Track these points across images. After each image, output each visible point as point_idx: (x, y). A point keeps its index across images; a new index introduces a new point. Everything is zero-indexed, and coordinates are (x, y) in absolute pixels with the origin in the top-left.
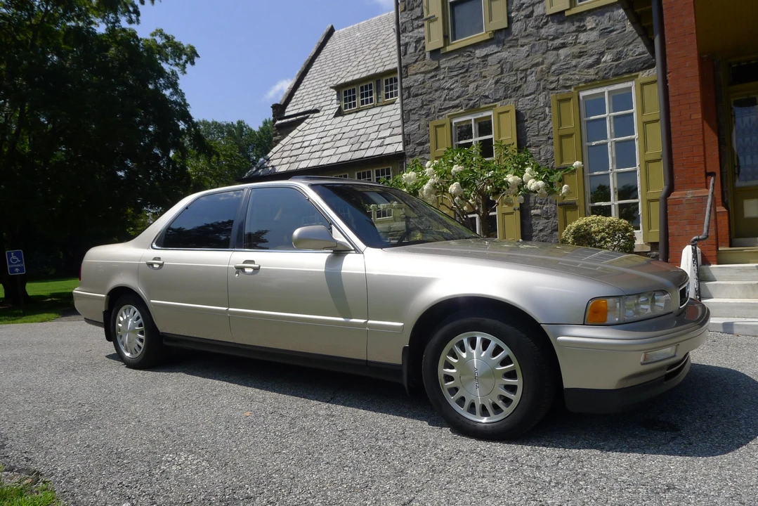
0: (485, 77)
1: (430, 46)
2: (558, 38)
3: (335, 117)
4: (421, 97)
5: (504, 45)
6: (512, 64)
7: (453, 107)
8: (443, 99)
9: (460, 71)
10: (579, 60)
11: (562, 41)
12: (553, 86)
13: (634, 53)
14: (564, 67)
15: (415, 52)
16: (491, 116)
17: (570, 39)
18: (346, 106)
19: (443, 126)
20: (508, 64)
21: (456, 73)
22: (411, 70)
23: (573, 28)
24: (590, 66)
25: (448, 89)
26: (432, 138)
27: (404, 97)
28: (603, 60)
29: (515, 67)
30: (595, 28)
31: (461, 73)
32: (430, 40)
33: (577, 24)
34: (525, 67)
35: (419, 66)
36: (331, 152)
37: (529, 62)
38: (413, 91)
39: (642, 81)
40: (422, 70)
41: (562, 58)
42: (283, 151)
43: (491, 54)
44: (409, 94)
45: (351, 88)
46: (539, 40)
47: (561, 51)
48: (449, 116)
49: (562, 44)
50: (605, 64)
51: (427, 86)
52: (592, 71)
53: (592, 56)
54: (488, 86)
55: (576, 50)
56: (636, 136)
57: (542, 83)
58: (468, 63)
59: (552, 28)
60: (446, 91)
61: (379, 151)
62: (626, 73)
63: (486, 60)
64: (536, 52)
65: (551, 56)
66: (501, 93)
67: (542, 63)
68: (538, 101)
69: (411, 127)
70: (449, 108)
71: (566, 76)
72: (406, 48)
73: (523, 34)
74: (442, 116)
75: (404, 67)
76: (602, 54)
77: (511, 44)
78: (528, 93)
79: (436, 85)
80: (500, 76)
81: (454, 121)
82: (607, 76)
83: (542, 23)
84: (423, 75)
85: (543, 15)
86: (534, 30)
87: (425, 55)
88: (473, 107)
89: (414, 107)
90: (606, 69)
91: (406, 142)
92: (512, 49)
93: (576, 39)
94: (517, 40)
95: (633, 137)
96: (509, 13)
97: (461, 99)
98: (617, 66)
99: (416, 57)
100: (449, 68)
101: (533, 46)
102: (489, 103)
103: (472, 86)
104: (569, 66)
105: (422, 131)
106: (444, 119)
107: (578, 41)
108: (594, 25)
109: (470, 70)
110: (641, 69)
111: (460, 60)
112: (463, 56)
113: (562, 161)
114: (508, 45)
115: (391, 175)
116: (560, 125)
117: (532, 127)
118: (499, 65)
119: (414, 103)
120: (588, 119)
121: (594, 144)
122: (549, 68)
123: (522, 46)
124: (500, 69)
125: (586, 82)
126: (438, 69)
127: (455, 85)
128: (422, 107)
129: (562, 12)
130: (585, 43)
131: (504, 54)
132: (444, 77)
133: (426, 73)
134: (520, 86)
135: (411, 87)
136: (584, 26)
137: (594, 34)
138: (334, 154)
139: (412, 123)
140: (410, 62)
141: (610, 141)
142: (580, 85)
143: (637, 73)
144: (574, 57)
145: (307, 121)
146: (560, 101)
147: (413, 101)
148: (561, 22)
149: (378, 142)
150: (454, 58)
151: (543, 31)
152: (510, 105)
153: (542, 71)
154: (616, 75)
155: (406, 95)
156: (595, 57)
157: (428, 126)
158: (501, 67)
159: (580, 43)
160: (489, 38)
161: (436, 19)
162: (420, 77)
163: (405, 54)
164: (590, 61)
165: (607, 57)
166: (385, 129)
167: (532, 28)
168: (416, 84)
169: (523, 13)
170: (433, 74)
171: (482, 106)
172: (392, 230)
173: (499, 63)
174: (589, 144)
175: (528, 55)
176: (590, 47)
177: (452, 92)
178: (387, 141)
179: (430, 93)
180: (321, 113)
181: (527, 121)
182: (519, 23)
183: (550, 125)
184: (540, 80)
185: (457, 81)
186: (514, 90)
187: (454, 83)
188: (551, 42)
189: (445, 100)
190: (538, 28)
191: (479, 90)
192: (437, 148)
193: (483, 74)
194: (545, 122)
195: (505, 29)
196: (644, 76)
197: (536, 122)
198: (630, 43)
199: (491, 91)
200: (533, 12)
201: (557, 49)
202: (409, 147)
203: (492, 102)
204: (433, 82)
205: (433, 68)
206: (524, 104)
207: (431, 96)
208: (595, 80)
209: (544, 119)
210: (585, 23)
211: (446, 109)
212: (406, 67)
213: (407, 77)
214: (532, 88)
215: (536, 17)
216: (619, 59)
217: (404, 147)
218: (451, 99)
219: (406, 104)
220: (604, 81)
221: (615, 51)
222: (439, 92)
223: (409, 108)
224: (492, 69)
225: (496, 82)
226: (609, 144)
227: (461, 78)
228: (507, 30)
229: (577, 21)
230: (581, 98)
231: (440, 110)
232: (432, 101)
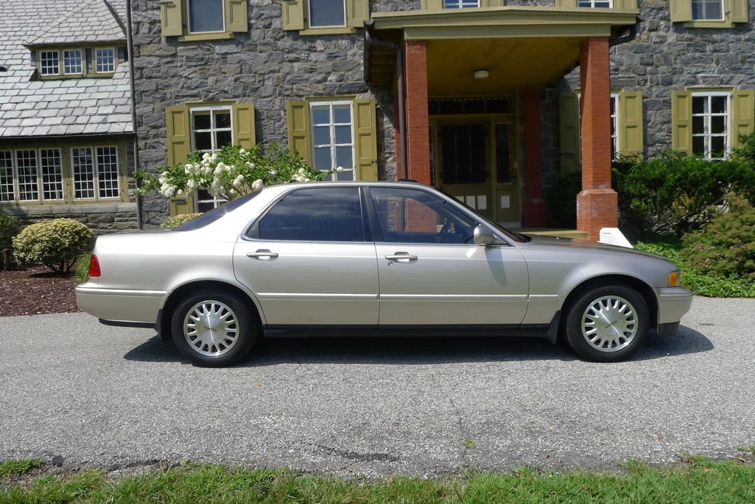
0: (225, 73)
1: (166, 32)
2: (292, 52)
3: (31, 80)
4: (156, 80)
5: (243, 47)
6: (251, 66)
7: (191, 96)
8: (180, 86)
9: (199, 63)
10: (309, 75)
11: (296, 56)
12: (288, 93)
13: (353, 78)
14: (299, 78)
15: (149, 33)
16: (229, 110)
17: (303, 56)
18: (44, 71)
19: (181, 112)
20: (247, 65)
21: (194, 64)
22: (144, 51)
23: (306, 47)
24: (319, 82)
25: (186, 77)
26: (169, 122)
27: (136, 77)
28: (329, 79)
29: (254, 70)
30: (323, 51)
31: (200, 65)
32: (166, 25)
33: (309, 44)
34: (263, 72)
35: (154, 49)
36: (37, 121)
37: (266, 69)
38: (146, 72)
39: (359, 102)
40: (158, 53)
41: (296, 70)
43: (231, 53)
44: (141, 74)
45: (52, 51)
46: (276, 50)
47: (295, 64)
48: (186, 104)
49: (296, 58)
50: (330, 83)
51: (163, 70)
52: (320, 86)
53: (320, 73)
54: (228, 83)
55: (307, 65)
56: (353, 144)
57: (278, 88)
58: (207, 57)
59: (287, 42)
60: (184, 79)
61: (102, 129)
62: (347, 93)
63: (226, 58)
64: (273, 60)
65: (286, 67)
66: (240, 91)
67: (279, 71)
68: (274, 103)
69: (143, 109)
70: (187, 96)
71: (299, 86)
72: (138, 27)
73: (262, 41)
74: (179, 102)
75: (136, 46)
76: (329, 73)
77: (250, 48)
78: (265, 95)
79: (173, 71)
80: (239, 75)
81: (192, 109)
82: (332, 92)
83: (279, 36)
84: (158, 58)
85: (280, 29)
86: (272, 41)
87: (160, 39)
88: (212, 99)
89: (147, 89)
90: (331, 87)
91: (137, 124)
92: (251, 53)
93: (308, 57)
94: (256, 45)
95: (350, 144)
96: (249, 19)
97: (200, 90)
98: (340, 86)
99: (151, 39)
100: (187, 57)
101: (271, 55)
102: (228, 98)
103: (211, 80)
104: (301, 79)
105: (157, 114)
106: (180, 107)
107: (310, 59)
108: (323, 49)
109: (209, 63)
110: (358, 92)
111: (199, 52)
112: (202, 49)
114: (247, 48)
115: (117, 155)
116: (294, 128)
117: (268, 125)
118: (238, 65)
119: (146, 85)
120: (315, 125)
121: (320, 146)
122: (285, 77)
123: (261, 52)
124: (239, 69)
125: (316, 94)
126: (174, 55)
127: (193, 75)
128: (157, 90)
129: (297, 31)
130: (316, 62)
131: (244, 56)
132: (181, 66)
133: (161, 57)
134: (258, 88)
135: (144, 68)
136: (315, 47)
137: (322, 57)
138: (41, 125)
139: (145, 105)
140: (143, 42)
141: (333, 146)
142: (311, 96)
143: (354, 95)
144: (306, 72)
146: (294, 107)
147: (146, 83)
148: (295, 39)
149: (100, 119)
150: (193, 49)
151: (279, 43)
152: (249, 103)
153: (278, 78)
154: (339, 93)
155: (137, 75)
156: (323, 75)
157: (164, 110)
158: (241, 67)
159: (311, 61)
160: (229, 37)
161: (174, 6)
162: (155, 61)
163: (137, 33)
164: (320, 77)
165: (332, 77)
166: (105, 106)
167: (270, 38)
168: (149, 66)
169: (263, 23)
170: (169, 59)
171: (221, 100)
172: (120, 210)
173: (239, 63)
174: (316, 146)
175: (266, 62)
176: (319, 66)
177: (189, 81)
178: (111, 118)
179: (166, 78)
180: (9, 73)
181: (264, 120)
182: (258, 31)
183: (285, 127)
184: (276, 86)
185: (196, 72)
186: (253, 90)
187: (192, 73)
188: (287, 55)
189: (182, 88)
190: (276, 39)
191: (218, 84)
192: (174, 134)
193: (223, 70)
194: (280, 123)
195: (245, 33)
196: (360, 97)
197: (272, 121)
198: (350, 70)
199: (230, 88)
200: (271, 24)
201: (291, 61)
202: (142, 128)
203: (232, 98)
204: (170, 67)
205: (170, 53)
206: (262, 104)
207: (166, 80)
208: (322, 94)
209: (280, 121)
210: (316, 44)
211: (183, 97)
212: (139, 46)
213: (139, 57)
214: (269, 91)
215: (274, 29)
216: (341, 81)
217: (135, 128)
218: (189, 88)
219: (138, 84)
220: (330, 96)
221: (339, 73)
222: (176, 79)
223: (142, 89)
224: (231, 67)
225: (236, 80)
226: (332, 148)
227: (200, 69)
228: (247, 35)
229: (309, 41)
230: (311, 107)
231: (177, 97)
232: (168, 86)
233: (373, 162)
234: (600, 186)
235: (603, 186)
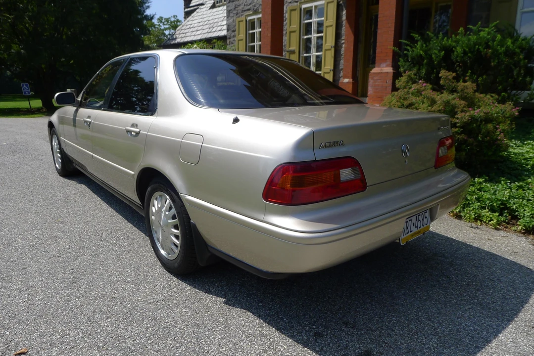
3: (210, 9)
4: (234, 2)
7: (249, 10)
8: (243, 5)
18: (217, 2)
19: (242, 21)
26: (237, 29)
36: (200, 32)
39: (328, 1)
42: (181, 30)
48: (246, 15)
56: (324, 34)
69: (231, 21)
74: (243, 15)
81: (248, 19)
88: (256, 11)
89: (231, 8)
91: (228, 30)
95: (322, 34)
97: (251, 5)
105: (234, 24)
106: (243, 18)
113: (289, 47)
116: (290, 25)
119: (232, 6)
120: (304, 22)
121: (306, 37)
128: (235, 9)
138: (201, 34)
139: (230, 18)
141: (313, 36)
142: (302, 1)
145: (197, 10)
146: (291, 10)
157: (236, 21)
171: (259, 11)
174: (303, 37)
178: (221, 28)
180: (205, 5)
189: (244, 5)
191: (259, 1)
192: (239, 34)
202: (229, 32)
209: (285, 21)
211: (245, 11)
217: (227, 33)
218: (247, 5)
219: (229, 7)
226: (313, 38)
230: (302, 9)
231: (243, 11)
232: (239, 5)
233: (332, 47)
234: (382, 65)
235: (385, 65)
